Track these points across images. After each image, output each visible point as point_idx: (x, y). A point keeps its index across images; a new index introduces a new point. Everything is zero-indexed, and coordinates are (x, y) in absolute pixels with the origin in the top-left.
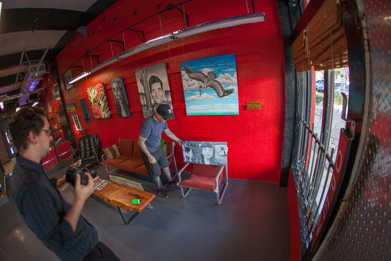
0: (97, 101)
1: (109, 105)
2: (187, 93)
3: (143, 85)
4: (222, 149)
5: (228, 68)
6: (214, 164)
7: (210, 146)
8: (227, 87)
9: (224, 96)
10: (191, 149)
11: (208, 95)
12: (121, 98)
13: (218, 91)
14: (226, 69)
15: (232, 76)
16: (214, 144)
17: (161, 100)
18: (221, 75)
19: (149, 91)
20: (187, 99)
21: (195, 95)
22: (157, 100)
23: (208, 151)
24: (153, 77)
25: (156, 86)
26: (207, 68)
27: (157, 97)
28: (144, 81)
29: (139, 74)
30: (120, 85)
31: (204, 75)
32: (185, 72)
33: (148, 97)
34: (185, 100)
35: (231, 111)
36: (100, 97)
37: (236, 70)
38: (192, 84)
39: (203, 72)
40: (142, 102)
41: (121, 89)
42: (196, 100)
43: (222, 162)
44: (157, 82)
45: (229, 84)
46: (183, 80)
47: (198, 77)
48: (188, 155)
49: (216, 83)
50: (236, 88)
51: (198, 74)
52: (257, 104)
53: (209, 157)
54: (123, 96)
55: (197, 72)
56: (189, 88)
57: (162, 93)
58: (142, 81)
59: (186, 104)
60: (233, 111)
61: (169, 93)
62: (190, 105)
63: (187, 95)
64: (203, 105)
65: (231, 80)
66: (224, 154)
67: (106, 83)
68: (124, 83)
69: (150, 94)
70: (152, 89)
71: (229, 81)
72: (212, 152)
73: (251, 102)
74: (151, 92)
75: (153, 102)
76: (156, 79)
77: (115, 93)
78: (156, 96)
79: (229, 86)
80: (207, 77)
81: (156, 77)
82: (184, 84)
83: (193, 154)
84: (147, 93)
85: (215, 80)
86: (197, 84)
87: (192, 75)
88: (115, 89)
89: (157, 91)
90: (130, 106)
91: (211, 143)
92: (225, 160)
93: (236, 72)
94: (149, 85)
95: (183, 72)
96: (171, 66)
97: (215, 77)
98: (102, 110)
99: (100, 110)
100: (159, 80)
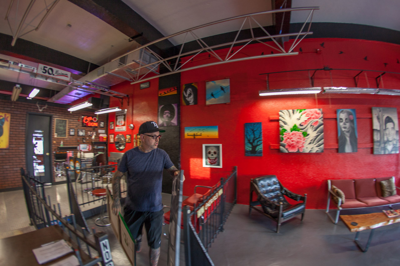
0: (302, 130)
1: (324, 138)
3: (379, 122)
17: (392, 138)
19: (384, 129)
22: (389, 137)
24: (388, 117)
25: (390, 125)
27: (390, 135)
28: (381, 119)
29: (376, 112)
30: (351, 117)
33: (382, 133)
36: (311, 126)
40: (375, 138)
41: (352, 121)
54: (353, 129)
57: (393, 132)
58: (378, 119)
68: (357, 115)
69: (384, 131)
70: (387, 128)
76: (390, 120)
77: (341, 124)
81: (391, 118)
84: (382, 130)
88: (343, 120)
94: (385, 123)
98: (309, 141)
99: (304, 141)
100: (392, 121)
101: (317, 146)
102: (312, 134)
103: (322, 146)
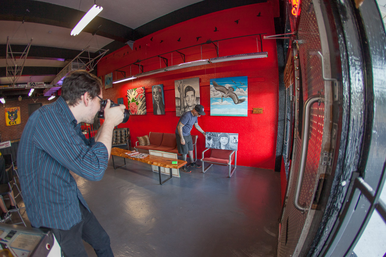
0: (136, 101)
1: (146, 105)
2: (212, 100)
3: (180, 92)
4: (235, 138)
5: (242, 85)
6: (228, 149)
7: (226, 136)
8: (241, 97)
9: (238, 103)
10: (212, 138)
11: (227, 102)
12: (159, 100)
13: (234, 100)
14: (241, 85)
15: (245, 91)
16: (229, 135)
17: (192, 104)
18: (237, 90)
20: (212, 104)
21: (218, 101)
22: (189, 103)
23: (224, 139)
24: (189, 87)
25: (190, 93)
26: (228, 84)
28: (181, 89)
29: (177, 84)
30: (160, 90)
31: (226, 89)
32: (213, 85)
35: (242, 114)
36: (139, 98)
37: (247, 87)
38: (217, 94)
39: (225, 87)
40: (177, 104)
41: (160, 93)
42: (219, 105)
43: (234, 148)
44: (191, 90)
46: (211, 91)
47: (221, 90)
48: (209, 142)
49: (234, 94)
50: (247, 99)
51: (222, 87)
52: (260, 110)
53: (224, 143)
54: (161, 98)
56: (214, 96)
57: (193, 99)
58: (179, 89)
59: (211, 108)
60: (244, 114)
61: (199, 99)
62: (214, 109)
63: (212, 101)
64: (223, 109)
65: (244, 93)
66: (236, 141)
67: (146, 88)
68: (163, 89)
69: (184, 98)
70: (187, 95)
71: (242, 94)
72: (227, 140)
73: (256, 108)
74: (185, 97)
75: (185, 105)
76: (191, 89)
77: (154, 95)
78: (189, 100)
79: (242, 97)
80: (228, 90)
81: (191, 87)
82: (211, 94)
83: (213, 142)
84: (182, 97)
85: (233, 92)
86: (220, 94)
89: (190, 97)
90: (165, 107)
91: (227, 134)
92: (236, 146)
94: (185, 92)
95: (211, 86)
96: (203, 81)
97: (234, 90)
98: (139, 108)
99: (137, 108)
100: (193, 90)
101: (143, 111)
102: (140, 103)
103: (145, 111)
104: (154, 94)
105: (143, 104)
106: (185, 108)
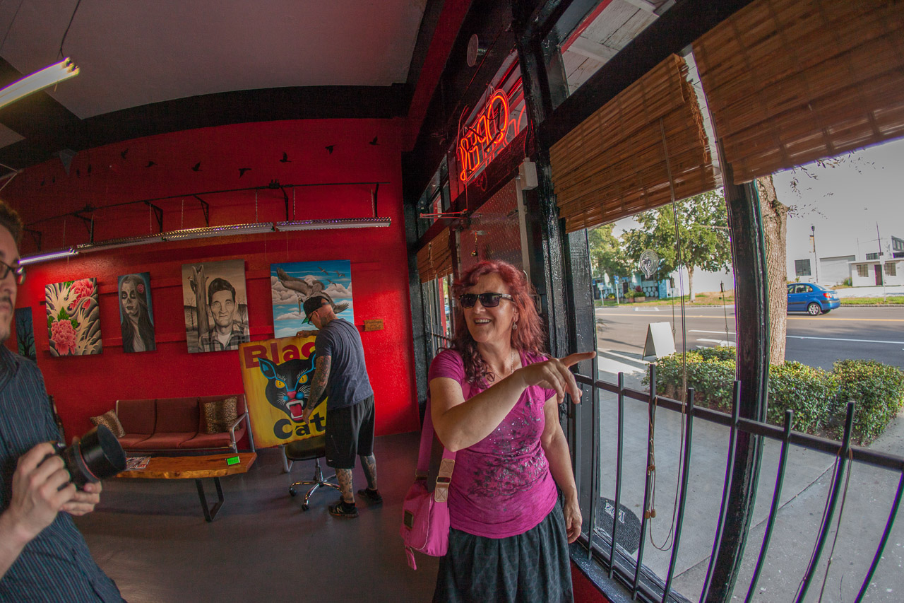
0: (71, 316)
2: (278, 309)
3: (196, 292)
5: (340, 278)
12: (137, 313)
15: (346, 288)
17: (228, 320)
18: (331, 286)
19: (208, 303)
20: (278, 317)
21: (290, 312)
22: (221, 319)
24: (218, 280)
25: (222, 296)
26: (311, 276)
27: (222, 315)
28: (200, 285)
30: (141, 287)
31: (307, 284)
33: (203, 313)
34: (274, 320)
36: (82, 308)
37: (351, 280)
38: (287, 296)
39: (305, 280)
40: (188, 323)
41: (142, 296)
42: (293, 319)
44: (225, 289)
45: (342, 298)
46: (273, 290)
47: (297, 287)
51: (298, 282)
52: (378, 322)
54: (145, 308)
55: (296, 280)
56: (281, 301)
57: (232, 308)
58: (194, 285)
59: (275, 327)
61: (247, 308)
62: (283, 328)
63: (277, 311)
65: (344, 292)
67: (101, 280)
71: (342, 294)
73: (370, 321)
74: (210, 305)
76: (225, 284)
77: (124, 302)
78: (220, 313)
79: (342, 300)
80: (311, 287)
81: (225, 281)
82: (273, 295)
84: (202, 306)
85: (323, 291)
87: (288, 284)
88: (127, 294)
89: (223, 304)
90: (155, 330)
93: (351, 283)
94: (209, 293)
96: (253, 267)
97: (323, 288)
98: (80, 336)
99: (74, 337)
100: (229, 287)
101: (92, 344)
102: (84, 322)
103: (99, 343)
104: (125, 298)
105: (92, 324)
106: (210, 331)
